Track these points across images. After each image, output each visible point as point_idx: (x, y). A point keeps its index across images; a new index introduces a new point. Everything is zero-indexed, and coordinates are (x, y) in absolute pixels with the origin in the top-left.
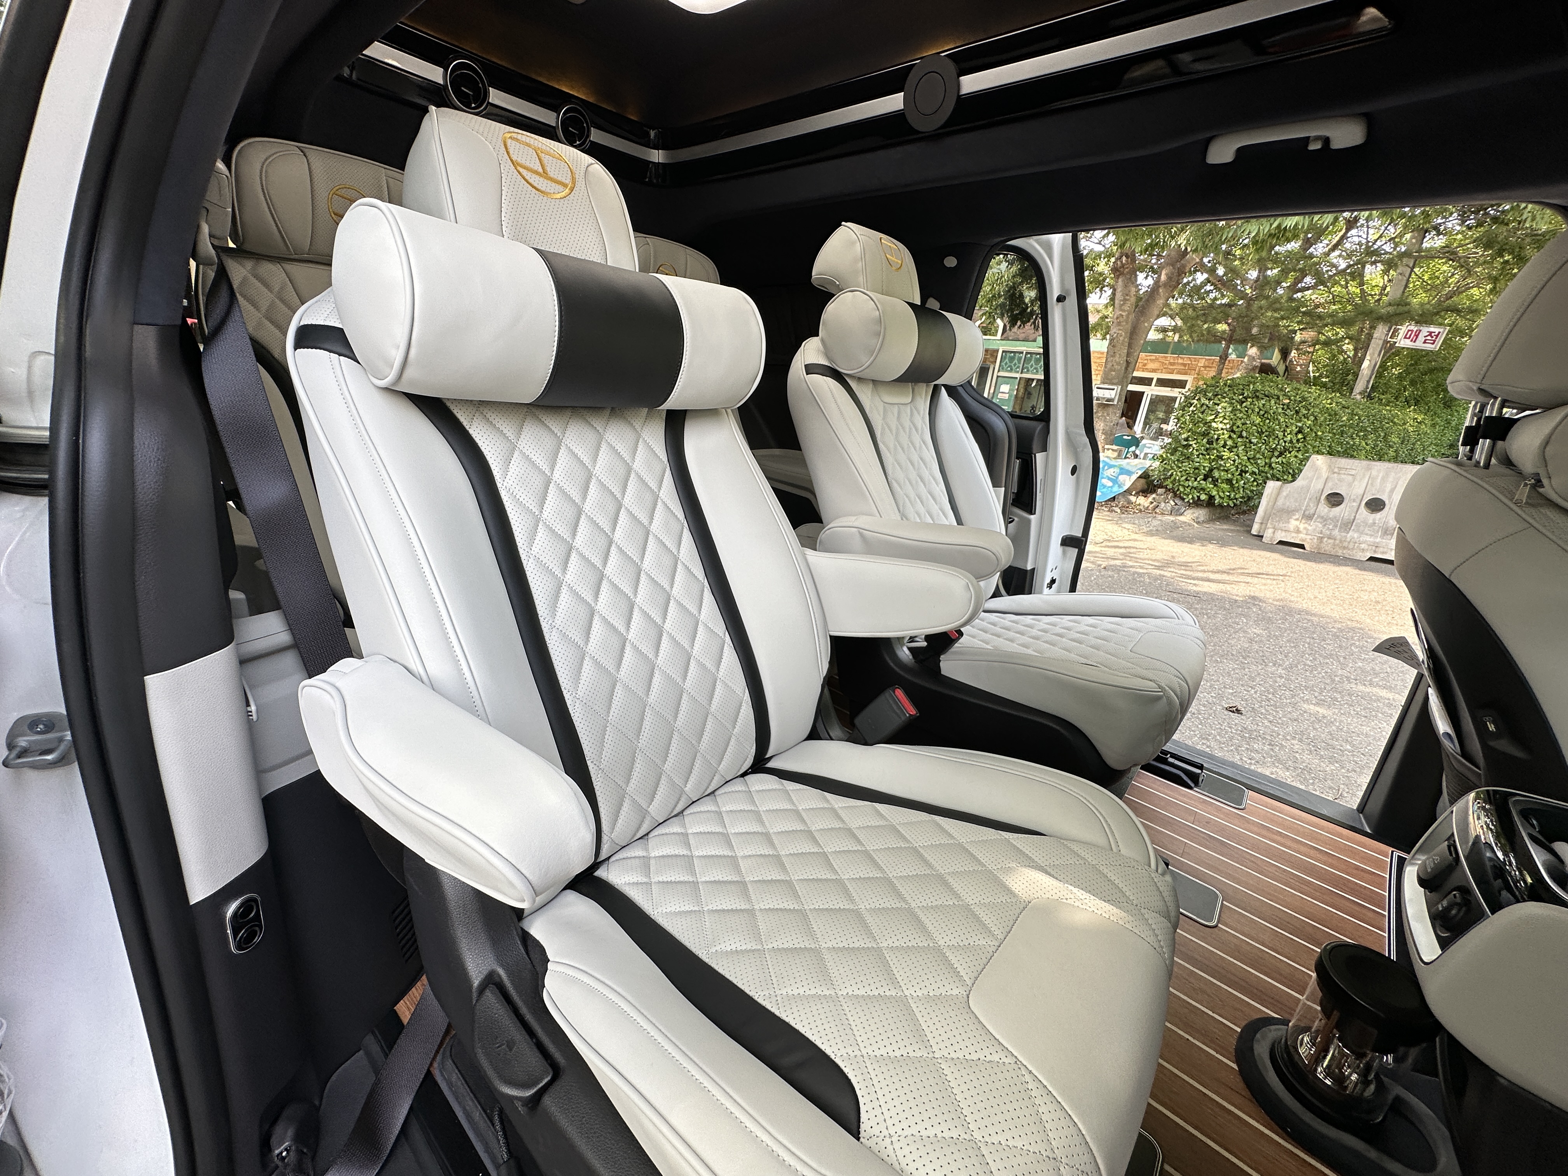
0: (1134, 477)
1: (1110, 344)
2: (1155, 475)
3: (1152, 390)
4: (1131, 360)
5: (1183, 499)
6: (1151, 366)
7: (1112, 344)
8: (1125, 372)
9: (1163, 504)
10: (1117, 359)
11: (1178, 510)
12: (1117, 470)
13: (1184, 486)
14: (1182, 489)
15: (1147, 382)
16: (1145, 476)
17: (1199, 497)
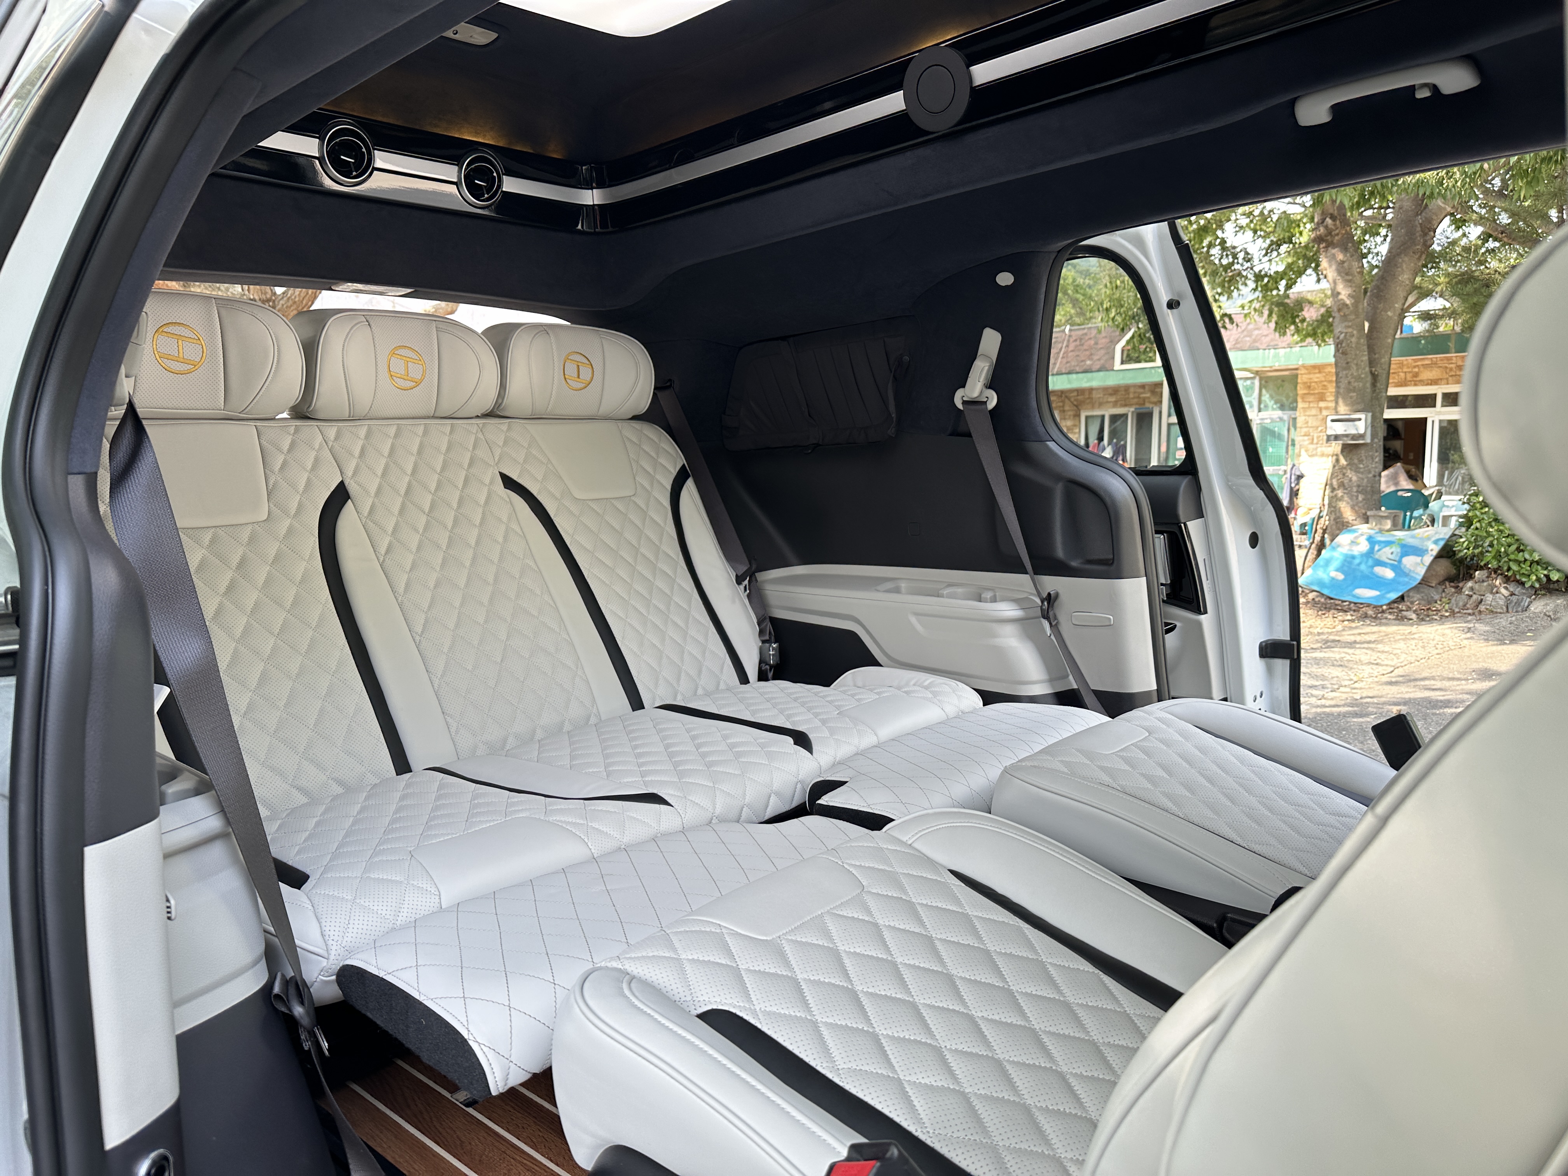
0: (1428, 559)
1: (1337, 350)
2: (1464, 547)
3: (1439, 413)
4: (1378, 370)
5: (1523, 584)
6: (1426, 375)
7: (1341, 350)
8: (1374, 391)
9: (1489, 598)
10: (1354, 370)
11: (1518, 603)
12: (1396, 549)
13: (1518, 562)
14: (1515, 567)
15: (1427, 401)
16: (1447, 552)
17: (1547, 576)
